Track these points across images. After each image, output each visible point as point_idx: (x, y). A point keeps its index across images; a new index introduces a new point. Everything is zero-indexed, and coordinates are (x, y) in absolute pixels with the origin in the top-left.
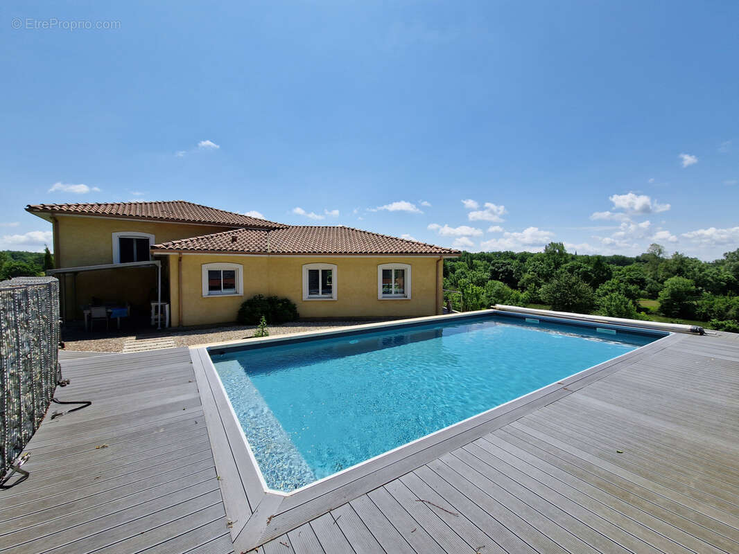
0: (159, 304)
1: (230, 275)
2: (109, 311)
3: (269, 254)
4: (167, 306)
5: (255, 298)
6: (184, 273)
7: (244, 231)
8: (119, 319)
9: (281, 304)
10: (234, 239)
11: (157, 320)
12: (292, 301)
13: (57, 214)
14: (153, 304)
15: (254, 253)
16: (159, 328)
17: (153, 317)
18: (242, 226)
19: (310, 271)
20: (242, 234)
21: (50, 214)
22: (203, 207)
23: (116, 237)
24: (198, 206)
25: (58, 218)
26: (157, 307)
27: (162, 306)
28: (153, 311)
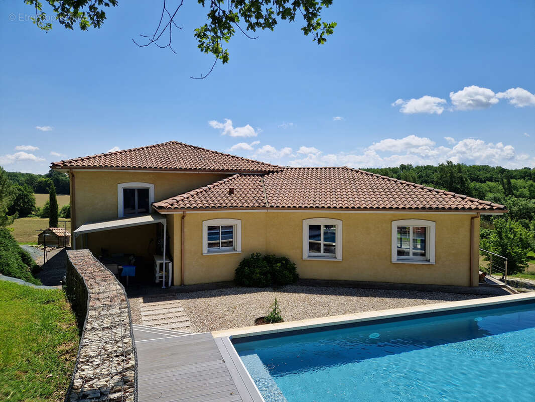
0: (164, 261)
1: (228, 231)
2: (120, 267)
3: (268, 208)
4: (170, 264)
5: (252, 255)
6: (186, 230)
7: (238, 177)
8: (127, 276)
9: (279, 265)
10: (231, 192)
11: (161, 277)
12: (291, 260)
13: (74, 170)
14: (158, 262)
15: (253, 208)
16: (164, 287)
17: (158, 275)
18: (236, 171)
19: (310, 225)
20: (237, 182)
21: (69, 170)
22: (194, 147)
23: (120, 188)
24: (190, 146)
25: (75, 174)
26: (161, 265)
27: (166, 263)
28: (158, 269)
